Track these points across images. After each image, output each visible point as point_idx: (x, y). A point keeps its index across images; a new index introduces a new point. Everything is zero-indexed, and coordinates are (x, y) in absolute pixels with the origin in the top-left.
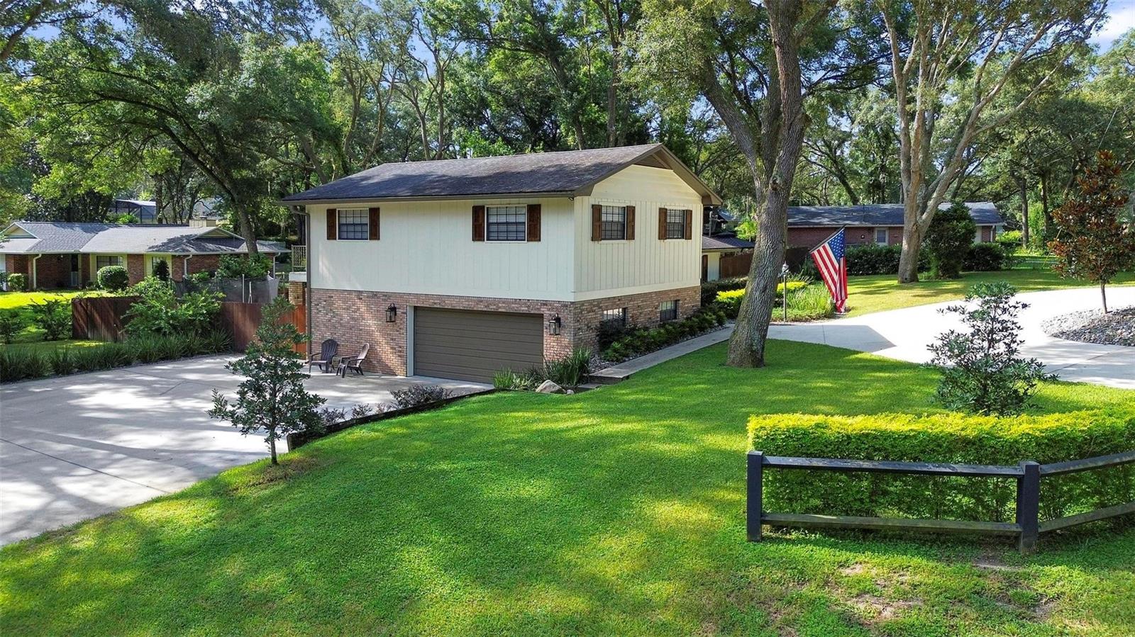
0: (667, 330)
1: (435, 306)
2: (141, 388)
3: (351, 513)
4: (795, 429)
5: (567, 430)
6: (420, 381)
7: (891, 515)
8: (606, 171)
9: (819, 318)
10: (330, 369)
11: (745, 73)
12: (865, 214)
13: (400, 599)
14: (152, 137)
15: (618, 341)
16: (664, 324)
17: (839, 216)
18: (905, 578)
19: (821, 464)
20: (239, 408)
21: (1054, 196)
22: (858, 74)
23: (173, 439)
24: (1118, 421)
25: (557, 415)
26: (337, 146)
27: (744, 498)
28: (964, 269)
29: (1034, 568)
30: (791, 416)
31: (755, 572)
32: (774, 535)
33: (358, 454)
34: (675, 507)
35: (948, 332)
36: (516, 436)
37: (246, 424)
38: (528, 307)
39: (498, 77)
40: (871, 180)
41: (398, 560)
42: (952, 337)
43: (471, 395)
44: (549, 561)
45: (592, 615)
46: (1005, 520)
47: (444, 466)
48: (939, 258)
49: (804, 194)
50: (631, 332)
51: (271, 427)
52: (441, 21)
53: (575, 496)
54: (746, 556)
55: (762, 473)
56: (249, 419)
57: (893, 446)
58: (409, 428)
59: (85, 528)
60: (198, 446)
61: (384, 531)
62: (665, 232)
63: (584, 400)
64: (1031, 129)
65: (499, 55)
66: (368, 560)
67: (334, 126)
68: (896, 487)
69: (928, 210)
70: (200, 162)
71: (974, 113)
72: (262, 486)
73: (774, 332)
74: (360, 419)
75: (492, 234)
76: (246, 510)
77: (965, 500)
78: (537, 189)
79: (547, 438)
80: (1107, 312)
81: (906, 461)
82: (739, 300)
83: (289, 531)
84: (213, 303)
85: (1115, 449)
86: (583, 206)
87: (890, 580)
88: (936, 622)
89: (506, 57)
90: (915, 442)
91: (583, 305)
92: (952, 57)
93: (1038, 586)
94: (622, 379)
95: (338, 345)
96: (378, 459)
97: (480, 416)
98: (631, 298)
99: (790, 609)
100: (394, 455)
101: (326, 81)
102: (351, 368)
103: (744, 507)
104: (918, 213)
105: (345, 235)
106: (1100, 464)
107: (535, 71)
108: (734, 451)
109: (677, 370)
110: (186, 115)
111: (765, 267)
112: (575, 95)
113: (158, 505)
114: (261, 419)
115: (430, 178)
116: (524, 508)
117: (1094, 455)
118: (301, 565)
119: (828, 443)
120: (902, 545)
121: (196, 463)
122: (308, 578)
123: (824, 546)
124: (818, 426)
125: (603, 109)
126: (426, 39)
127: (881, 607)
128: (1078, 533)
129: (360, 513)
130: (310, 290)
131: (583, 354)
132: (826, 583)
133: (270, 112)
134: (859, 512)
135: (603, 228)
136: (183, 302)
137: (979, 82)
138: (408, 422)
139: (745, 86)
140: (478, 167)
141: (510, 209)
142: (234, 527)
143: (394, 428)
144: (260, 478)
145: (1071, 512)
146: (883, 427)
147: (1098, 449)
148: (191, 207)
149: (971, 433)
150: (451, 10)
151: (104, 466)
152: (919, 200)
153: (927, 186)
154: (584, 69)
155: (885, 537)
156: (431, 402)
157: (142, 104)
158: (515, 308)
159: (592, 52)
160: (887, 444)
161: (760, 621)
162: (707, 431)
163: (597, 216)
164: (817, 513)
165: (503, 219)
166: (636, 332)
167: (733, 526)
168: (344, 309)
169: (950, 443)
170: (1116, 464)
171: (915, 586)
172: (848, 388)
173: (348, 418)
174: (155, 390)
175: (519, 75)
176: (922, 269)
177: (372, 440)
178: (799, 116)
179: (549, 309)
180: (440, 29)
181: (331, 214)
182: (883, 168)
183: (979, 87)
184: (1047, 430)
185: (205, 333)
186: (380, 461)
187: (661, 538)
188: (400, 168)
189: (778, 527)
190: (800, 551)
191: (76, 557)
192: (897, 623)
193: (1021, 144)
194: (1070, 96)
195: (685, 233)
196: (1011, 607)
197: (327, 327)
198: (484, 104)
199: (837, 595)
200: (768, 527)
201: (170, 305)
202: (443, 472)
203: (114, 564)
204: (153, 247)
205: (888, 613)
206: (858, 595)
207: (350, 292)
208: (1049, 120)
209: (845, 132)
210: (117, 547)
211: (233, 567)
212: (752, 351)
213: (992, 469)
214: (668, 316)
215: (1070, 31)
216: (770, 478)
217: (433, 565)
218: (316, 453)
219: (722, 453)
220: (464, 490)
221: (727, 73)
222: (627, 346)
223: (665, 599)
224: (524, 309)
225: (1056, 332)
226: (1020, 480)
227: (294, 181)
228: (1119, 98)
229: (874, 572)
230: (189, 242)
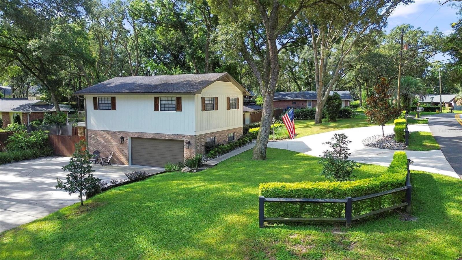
0: (231, 145)
1: (140, 137)
2: (17, 173)
3: (115, 224)
4: (275, 188)
5: (195, 188)
6: (134, 167)
7: (306, 217)
8: (206, 84)
9: (286, 138)
10: (97, 163)
11: (258, 39)
12: (303, 95)
13: (138, 255)
14: (10, 61)
15: (212, 150)
16: (230, 143)
17: (294, 96)
18: (310, 238)
19: (283, 200)
20: (68, 184)
21: (370, 88)
22: (300, 41)
23: (35, 195)
24: (377, 182)
25: (191, 181)
26: (94, 67)
27: (257, 212)
28: (338, 118)
29: (350, 233)
30: (273, 183)
31: (262, 239)
32: (268, 225)
33: (115, 200)
34: (235, 216)
35: (326, 150)
36: (175, 191)
37: (71, 190)
38: (178, 137)
39: (160, 38)
40: (306, 81)
41: (136, 241)
42: (328, 152)
43: (157, 174)
44: (191, 239)
45: (207, 257)
46: (342, 217)
47: (149, 204)
48: (329, 114)
49: (281, 86)
50: (217, 146)
51: (80, 191)
52: (136, 14)
53: (199, 214)
54: (259, 233)
55: (264, 204)
56: (72, 188)
57: (307, 193)
58: (133, 188)
59: (7, 234)
60: (46, 198)
61: (129, 230)
62: (229, 107)
63: (200, 175)
64: (362, 63)
65: (160, 29)
66: (124, 242)
67: (92, 58)
68: (308, 207)
69: (325, 96)
70: (33, 72)
71: (341, 59)
72: (78, 214)
73: (270, 145)
74: (114, 185)
75: (162, 108)
76: (73, 224)
77: (330, 211)
78: (180, 91)
79: (188, 191)
80: (384, 136)
81: (311, 198)
82: (257, 132)
83: (92, 232)
84: (44, 135)
85: (376, 192)
86: (198, 98)
87: (305, 239)
88: (319, 252)
89: (164, 29)
90: (314, 192)
91: (199, 136)
92: (334, 37)
93: (351, 239)
94: (214, 165)
95: (100, 153)
96: (123, 202)
97: (161, 183)
98: (217, 133)
99: (274, 251)
100: (130, 200)
101: (87, 39)
102: (106, 162)
103: (258, 215)
104: (322, 97)
105: (101, 108)
106: (371, 197)
107: (175, 36)
108: (255, 194)
109: (235, 161)
110: (27, 53)
111: (266, 122)
112: (192, 47)
113: (36, 224)
114: (76, 188)
115: (136, 85)
116: (181, 219)
117: (369, 194)
118: (98, 245)
119: (285, 193)
120: (310, 227)
121: (47, 205)
122: (102, 249)
123: (284, 228)
124: (282, 187)
125: (203, 52)
126: (130, 21)
127: (302, 248)
128: (365, 220)
129: (118, 223)
130: (87, 130)
131: (199, 156)
132: (285, 241)
133: (64, 52)
134: (296, 216)
135: (206, 106)
136: (31, 135)
137: (343, 47)
138: (133, 186)
139: (258, 44)
140: (155, 80)
141: (169, 99)
142: (69, 231)
143: (127, 189)
144: (77, 211)
145: (363, 213)
146: (303, 187)
147: (370, 192)
148: (27, 90)
149: (331, 188)
150: (141, 10)
151: (8, 207)
152: (322, 92)
153: (325, 86)
154: (195, 36)
155: (304, 224)
156: (140, 177)
157: (7, 47)
158: (172, 138)
159: (198, 28)
160: (305, 193)
161: (263, 256)
162: (245, 187)
163: (203, 101)
164: (282, 217)
165: (166, 102)
166: (219, 146)
167: (254, 222)
168: (102, 138)
169: (325, 191)
170: (376, 197)
171: (313, 241)
172: (295, 168)
173: (109, 185)
174: (23, 173)
175: (169, 38)
176: (323, 118)
177: (120, 194)
178: (277, 66)
179: (186, 138)
180: (136, 18)
181: (95, 99)
182: (310, 76)
183: (343, 49)
184: (354, 186)
185: (42, 148)
186: (124, 203)
187: (229, 228)
188: (122, 79)
189: (269, 222)
190: (276, 231)
191: (6, 246)
192: (307, 253)
193: (359, 69)
194: (376, 51)
195: (237, 107)
196: (342, 246)
197: (95, 145)
198: (154, 48)
199: (288, 245)
200: (266, 222)
201: (26, 137)
202: (149, 206)
203: (23, 248)
204: (13, 109)
205: (304, 251)
206: (295, 245)
207: (104, 131)
208: (368, 60)
209: (296, 62)
210: (23, 241)
211: (71, 247)
212: (262, 154)
213: (337, 200)
214: (231, 139)
215: (375, 28)
216: (267, 205)
217: (149, 242)
218: (98, 200)
219: (251, 195)
220: (158, 213)
221: (252, 39)
222: (216, 152)
223: (232, 250)
224: (176, 138)
225: (367, 144)
226: (346, 203)
227: (74, 79)
228: (392, 53)
229: (300, 236)
230: (29, 106)
